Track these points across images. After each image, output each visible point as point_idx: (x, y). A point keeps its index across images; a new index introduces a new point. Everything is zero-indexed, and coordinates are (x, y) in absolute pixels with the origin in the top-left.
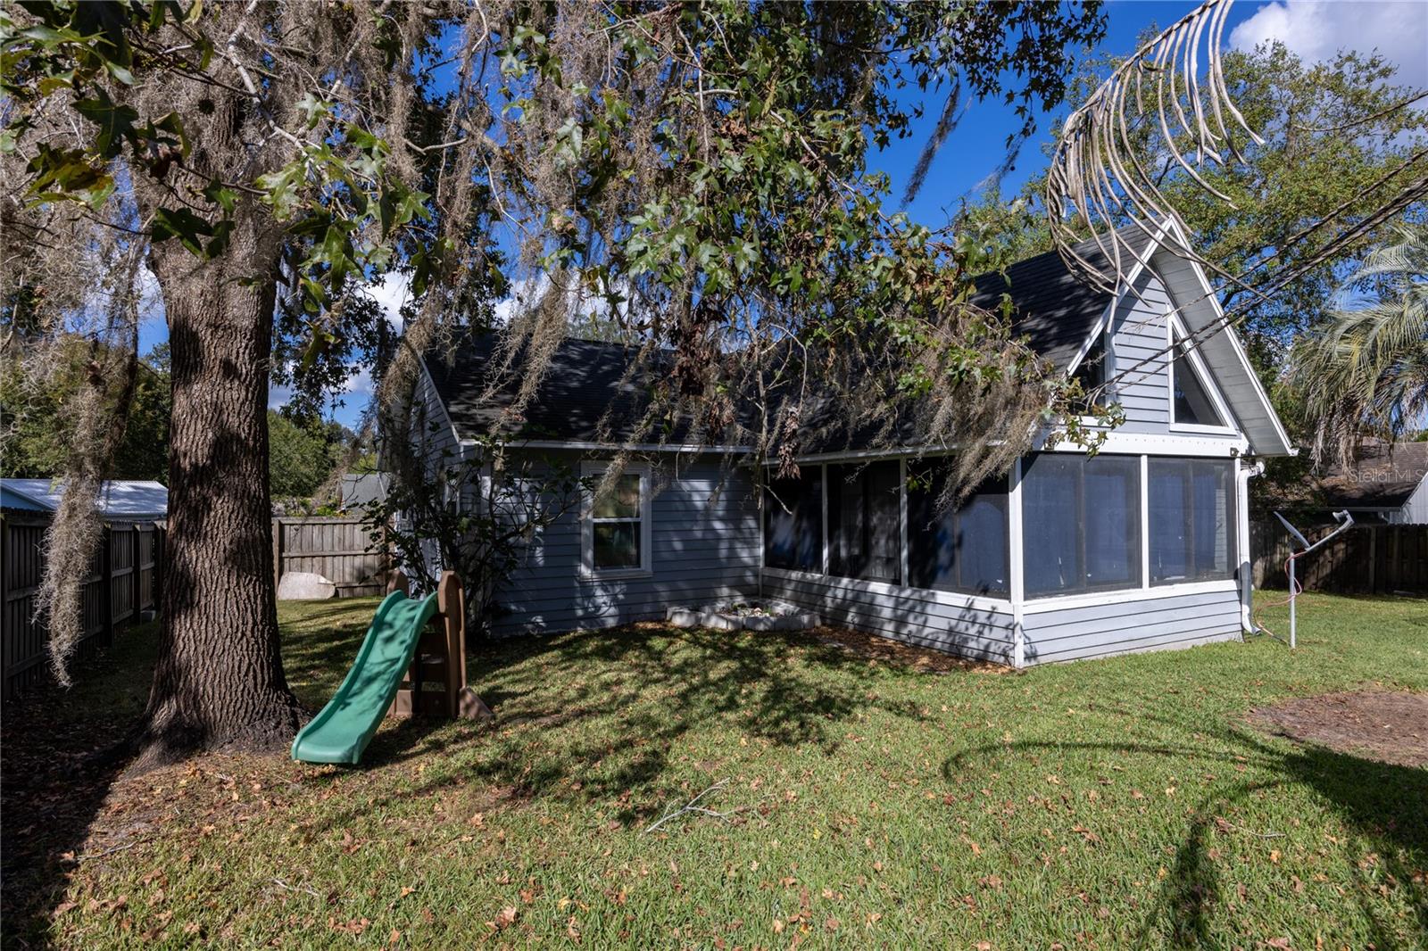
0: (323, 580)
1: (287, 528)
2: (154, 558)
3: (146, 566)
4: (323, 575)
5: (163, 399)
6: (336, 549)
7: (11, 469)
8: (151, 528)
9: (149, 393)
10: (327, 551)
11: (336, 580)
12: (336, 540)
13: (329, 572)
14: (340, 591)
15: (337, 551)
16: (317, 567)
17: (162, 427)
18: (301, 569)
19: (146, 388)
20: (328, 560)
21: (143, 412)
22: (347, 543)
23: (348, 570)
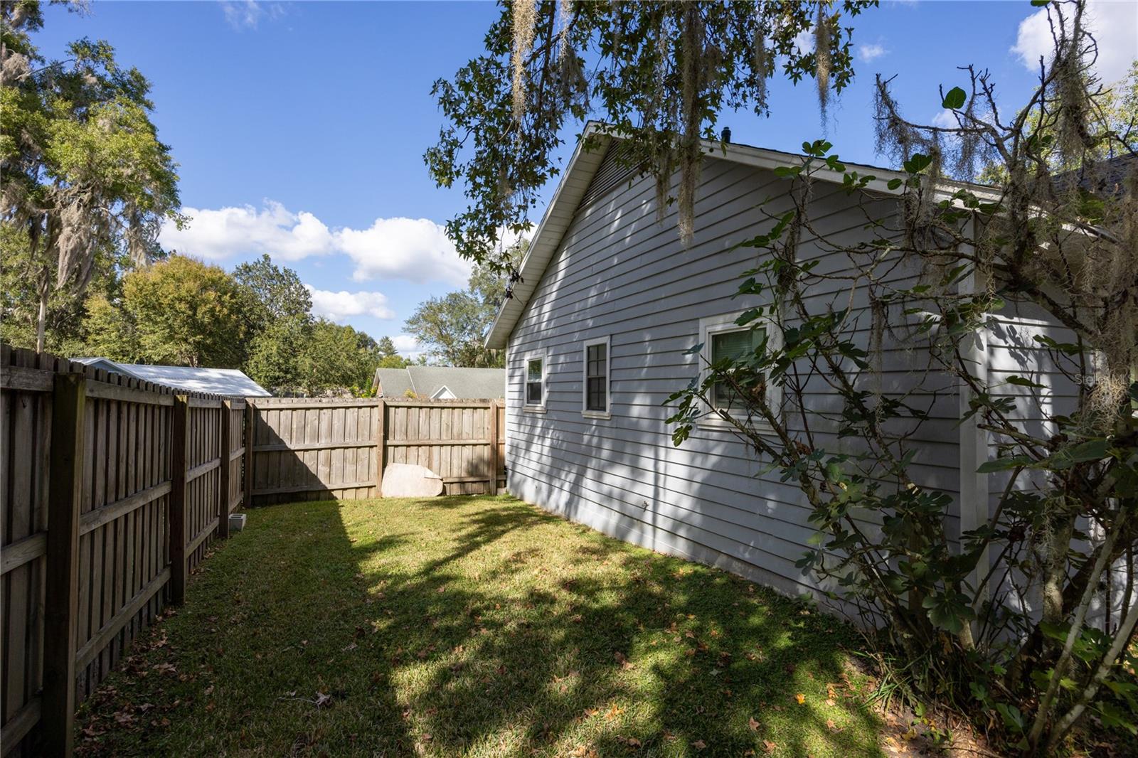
0: (430, 474)
1: (392, 410)
2: (244, 443)
3: (236, 454)
4: (430, 467)
5: (244, 306)
6: (444, 437)
7: (133, 358)
8: (242, 406)
9: (234, 301)
10: (434, 439)
11: (444, 474)
12: (444, 427)
13: (435, 464)
14: (448, 486)
15: (445, 440)
16: (423, 458)
17: (243, 328)
18: (406, 459)
19: (232, 297)
20: (436, 449)
21: (229, 315)
22: (455, 431)
23: (455, 462)
